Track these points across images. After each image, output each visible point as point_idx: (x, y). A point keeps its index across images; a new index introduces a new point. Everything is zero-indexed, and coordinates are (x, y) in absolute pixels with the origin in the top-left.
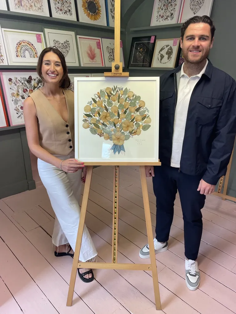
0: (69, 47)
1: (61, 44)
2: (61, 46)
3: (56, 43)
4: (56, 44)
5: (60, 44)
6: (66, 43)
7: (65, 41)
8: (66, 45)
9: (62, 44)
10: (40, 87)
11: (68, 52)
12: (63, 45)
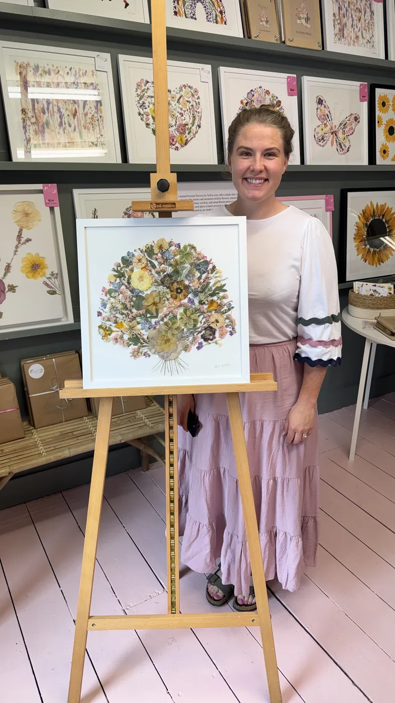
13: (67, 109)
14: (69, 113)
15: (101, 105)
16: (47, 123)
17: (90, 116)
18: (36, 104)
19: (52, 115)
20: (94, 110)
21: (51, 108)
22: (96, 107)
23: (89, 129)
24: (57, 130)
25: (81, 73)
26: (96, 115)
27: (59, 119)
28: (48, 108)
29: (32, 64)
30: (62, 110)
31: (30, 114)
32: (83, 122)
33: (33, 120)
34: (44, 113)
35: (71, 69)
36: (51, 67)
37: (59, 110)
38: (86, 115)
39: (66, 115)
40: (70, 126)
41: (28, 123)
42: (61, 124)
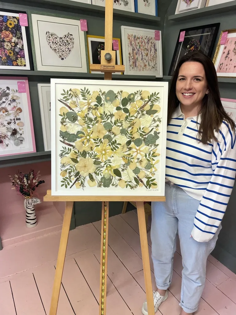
0: (73, 43)
1: (58, 39)
2: (59, 41)
3: (49, 37)
4: (50, 39)
5: (56, 38)
6: (67, 37)
7: (66, 34)
8: (67, 41)
9: (61, 38)
10: (4, 102)
11: (70, 51)
12: (63, 40)
13: (144, 53)
14: (145, 54)
15: (156, 51)
16: (137, 59)
17: (152, 56)
18: (134, 51)
19: (139, 56)
20: (154, 53)
21: (139, 53)
22: (155, 52)
23: (152, 61)
24: (141, 61)
25: (150, 38)
26: (154, 55)
27: (142, 57)
28: (138, 53)
29: (133, 35)
30: (143, 54)
31: (132, 55)
32: (150, 58)
33: (133, 57)
34: (136, 55)
35: (147, 37)
36: (140, 36)
37: (142, 54)
38: (151, 55)
39: (144, 56)
40: (145, 60)
41: (131, 58)
42: (142, 59)
